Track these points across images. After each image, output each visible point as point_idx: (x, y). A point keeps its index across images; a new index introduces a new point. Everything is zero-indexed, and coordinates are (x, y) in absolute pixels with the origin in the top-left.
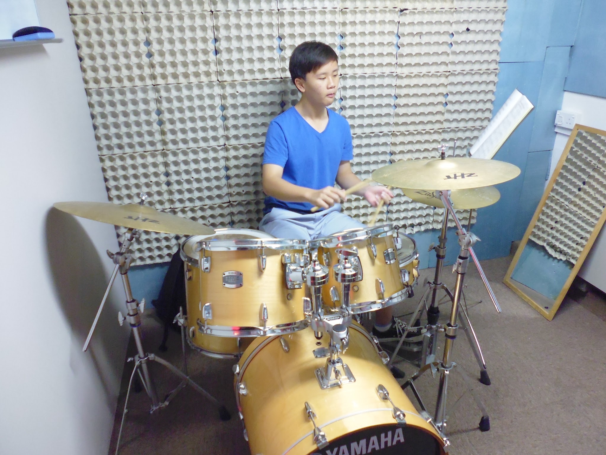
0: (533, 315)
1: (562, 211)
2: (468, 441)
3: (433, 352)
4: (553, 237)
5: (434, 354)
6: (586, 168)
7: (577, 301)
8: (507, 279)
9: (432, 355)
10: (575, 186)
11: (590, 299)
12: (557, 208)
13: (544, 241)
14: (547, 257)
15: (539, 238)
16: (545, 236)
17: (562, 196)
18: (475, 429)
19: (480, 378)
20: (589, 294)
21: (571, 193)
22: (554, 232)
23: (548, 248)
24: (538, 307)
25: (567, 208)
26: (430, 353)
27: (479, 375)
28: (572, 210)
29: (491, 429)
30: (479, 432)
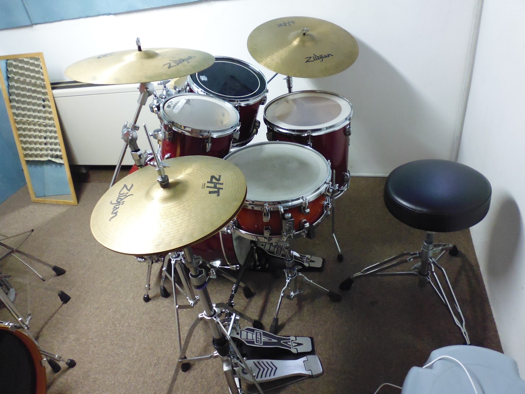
0: (64, 209)
1: (43, 128)
2: (60, 317)
3: (9, 287)
4: (51, 150)
5: (12, 288)
6: (36, 89)
7: (88, 182)
8: (33, 198)
9: (11, 290)
10: (39, 105)
11: (93, 175)
12: (37, 127)
13: (47, 156)
14: (59, 166)
15: (41, 156)
16: (44, 152)
17: (35, 117)
18: (61, 306)
19: (56, 274)
20: (90, 172)
21: (39, 111)
22: (49, 146)
23: (53, 160)
24: (65, 202)
25: (44, 124)
26: (9, 290)
27: (54, 273)
28: (50, 124)
29: (71, 297)
30: (65, 305)
